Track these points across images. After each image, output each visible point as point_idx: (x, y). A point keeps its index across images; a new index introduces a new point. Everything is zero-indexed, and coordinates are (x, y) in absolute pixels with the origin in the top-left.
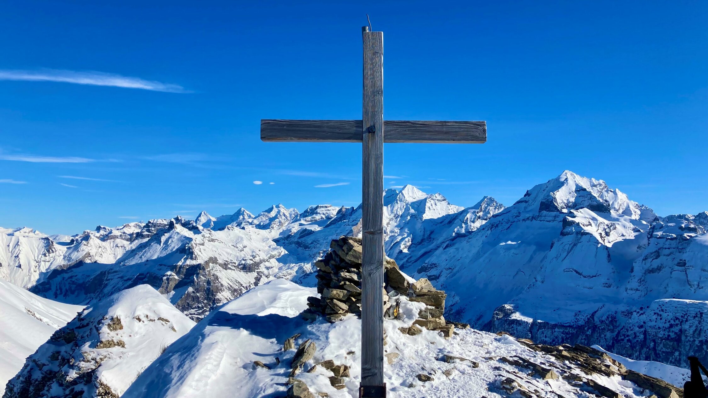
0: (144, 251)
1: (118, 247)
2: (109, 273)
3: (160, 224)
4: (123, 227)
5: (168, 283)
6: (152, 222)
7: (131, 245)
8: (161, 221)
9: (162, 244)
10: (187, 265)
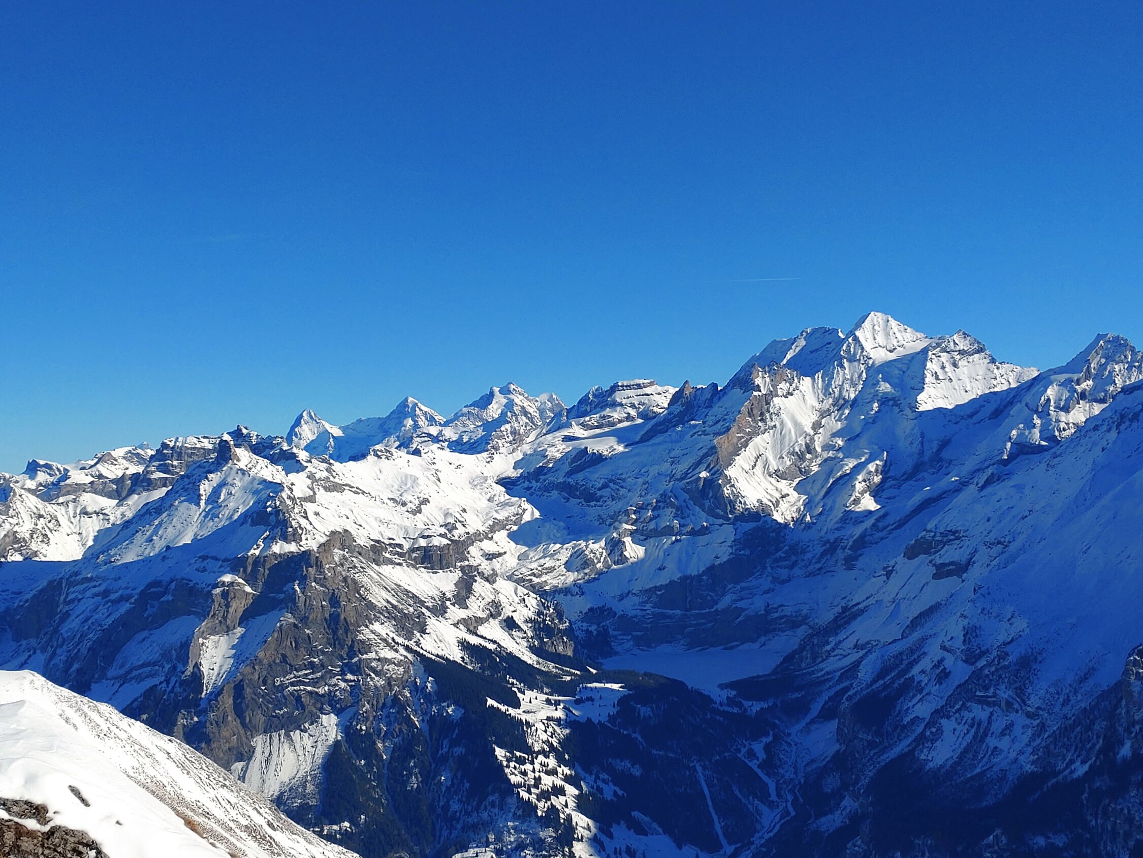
0: (156, 522)
1: (86, 513)
2: (70, 584)
3: (194, 448)
4: (96, 460)
5: (228, 606)
6: (172, 444)
7: (122, 509)
8: (196, 440)
9: (202, 503)
10: (274, 554)
